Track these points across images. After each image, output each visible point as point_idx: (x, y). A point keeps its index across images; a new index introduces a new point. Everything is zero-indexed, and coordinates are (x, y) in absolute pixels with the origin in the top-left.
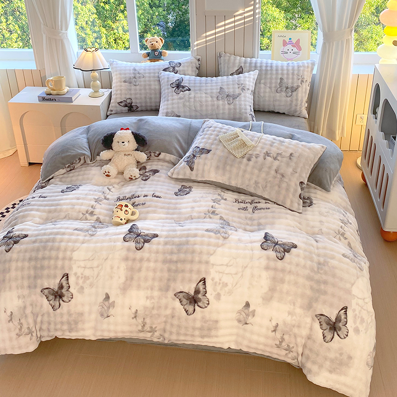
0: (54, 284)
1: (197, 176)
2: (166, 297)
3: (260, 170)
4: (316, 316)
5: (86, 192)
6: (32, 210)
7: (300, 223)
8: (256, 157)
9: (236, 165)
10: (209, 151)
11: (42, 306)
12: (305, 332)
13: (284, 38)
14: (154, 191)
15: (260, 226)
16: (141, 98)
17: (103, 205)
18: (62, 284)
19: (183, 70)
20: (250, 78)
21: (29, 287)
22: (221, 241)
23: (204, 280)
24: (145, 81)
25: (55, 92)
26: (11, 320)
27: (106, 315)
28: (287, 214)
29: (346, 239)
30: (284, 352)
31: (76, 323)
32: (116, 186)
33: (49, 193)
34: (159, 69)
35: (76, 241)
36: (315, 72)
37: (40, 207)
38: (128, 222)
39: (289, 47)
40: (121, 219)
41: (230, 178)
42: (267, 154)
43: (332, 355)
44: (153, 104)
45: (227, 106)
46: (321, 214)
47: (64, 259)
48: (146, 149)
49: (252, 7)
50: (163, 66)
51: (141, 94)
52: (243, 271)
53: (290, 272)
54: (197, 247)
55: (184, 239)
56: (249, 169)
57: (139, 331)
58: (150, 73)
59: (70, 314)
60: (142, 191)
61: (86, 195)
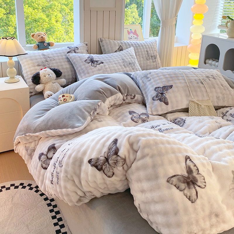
10: (171, 87)
34: (64, 53)
45: (132, 71)
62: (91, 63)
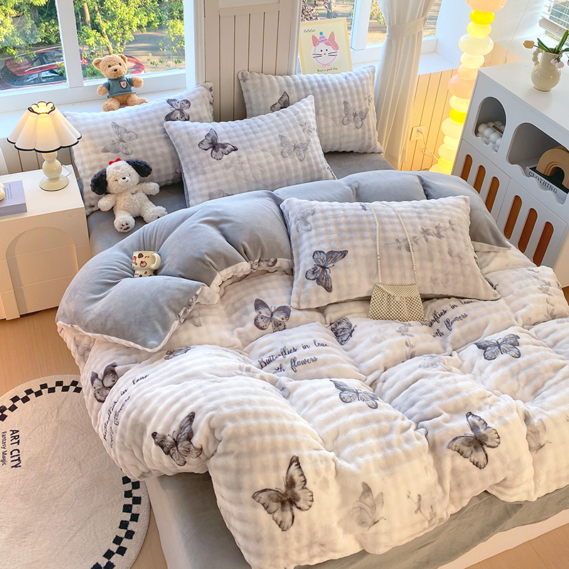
10: (343, 254)
13: (313, 34)
20: (310, 110)
39: (322, 46)
62: (211, 150)
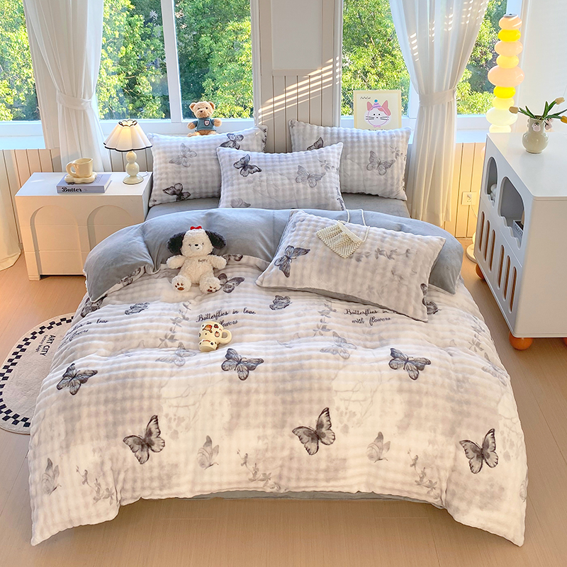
0: (139, 430)
1: (294, 283)
2: (282, 436)
3: (373, 272)
4: (460, 442)
5: (159, 312)
6: (93, 339)
7: (428, 335)
8: (367, 257)
9: (344, 267)
10: (307, 251)
11: (125, 460)
12: (448, 463)
13: (369, 100)
14: (245, 305)
15: (382, 342)
16: (194, 183)
17: (183, 327)
18: (150, 430)
19: (247, 145)
20: (334, 153)
21: (107, 437)
22: (341, 362)
23: (327, 411)
24: (198, 160)
25: (79, 180)
26: (86, 480)
27: (207, 464)
28: (411, 324)
29: (482, 349)
30: (425, 490)
31: (169, 477)
32: (192, 301)
33: (109, 315)
34: (215, 144)
35: (161, 375)
36: (410, 142)
37: (102, 335)
38: (219, 346)
39: (376, 111)
40: (212, 344)
41: (336, 284)
42: (380, 252)
43: (481, 488)
44: (210, 190)
45: (309, 190)
46: (450, 322)
47: (151, 397)
48: (223, 251)
49: (331, 66)
50: (221, 140)
51: (193, 177)
52: (372, 397)
53: (427, 393)
54: (315, 372)
55: (296, 363)
56: (360, 271)
57: (250, 480)
58: (204, 150)
59: (161, 466)
60: (229, 306)
61: (160, 315)
